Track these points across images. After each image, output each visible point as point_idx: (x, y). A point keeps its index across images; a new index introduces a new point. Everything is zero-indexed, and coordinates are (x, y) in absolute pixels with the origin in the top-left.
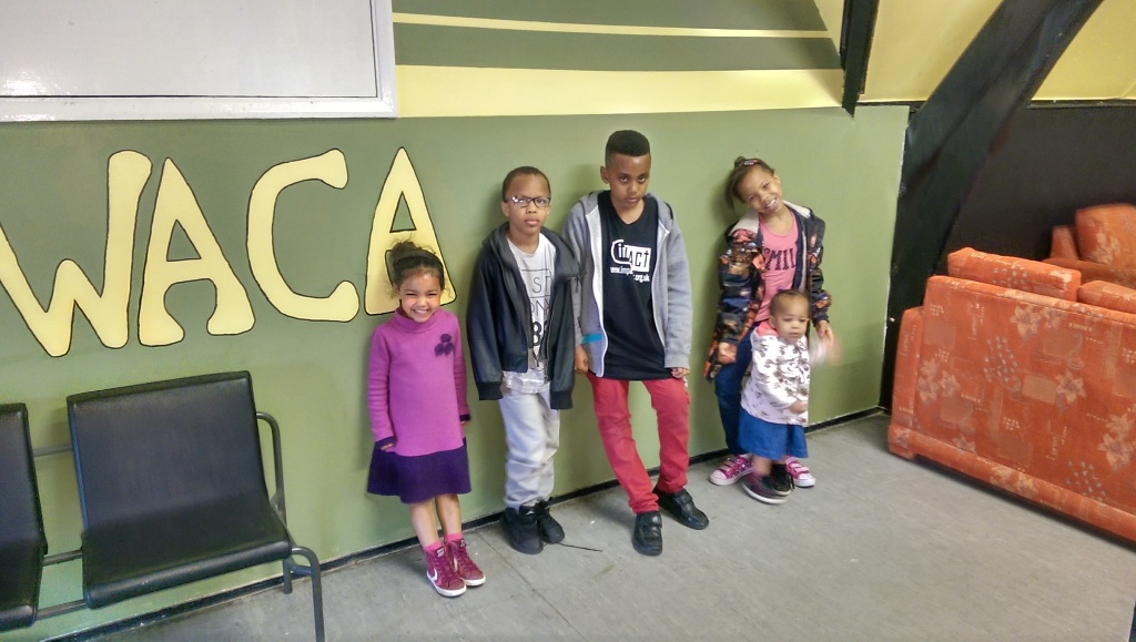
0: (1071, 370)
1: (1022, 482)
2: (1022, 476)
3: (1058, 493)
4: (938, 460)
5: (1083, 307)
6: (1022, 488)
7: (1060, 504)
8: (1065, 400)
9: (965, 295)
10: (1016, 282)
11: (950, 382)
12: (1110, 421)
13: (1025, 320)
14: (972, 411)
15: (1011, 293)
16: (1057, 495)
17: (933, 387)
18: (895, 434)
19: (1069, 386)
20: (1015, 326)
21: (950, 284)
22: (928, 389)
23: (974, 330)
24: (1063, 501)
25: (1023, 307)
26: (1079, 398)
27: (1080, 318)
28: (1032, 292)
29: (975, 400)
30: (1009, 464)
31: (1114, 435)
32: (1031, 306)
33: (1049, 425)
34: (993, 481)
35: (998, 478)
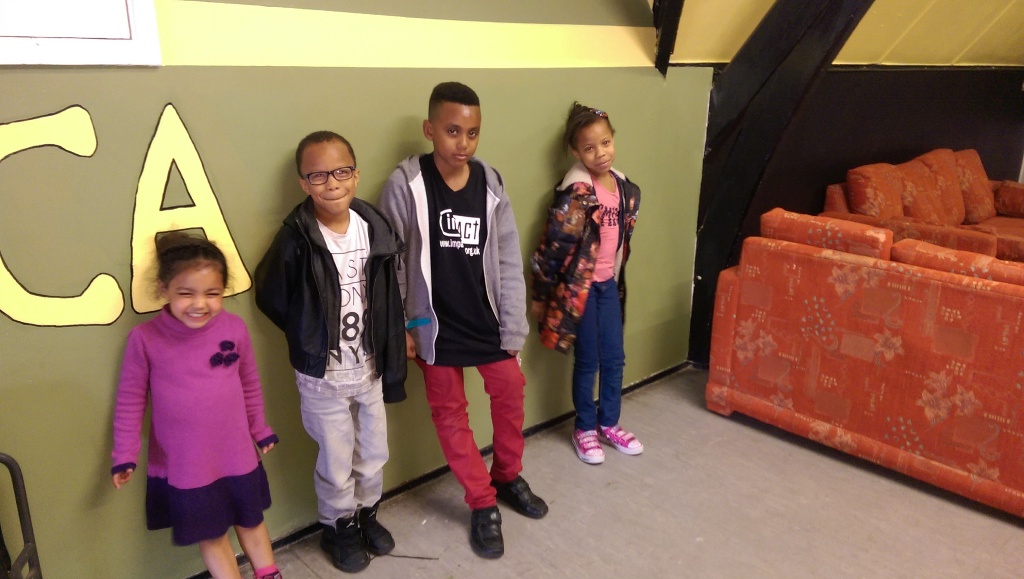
0: (889, 329)
1: (841, 437)
2: (840, 431)
3: (876, 448)
4: (757, 417)
5: (901, 267)
6: (841, 443)
7: (878, 458)
8: (883, 357)
9: (781, 256)
10: (830, 242)
11: (767, 340)
12: (928, 377)
13: (843, 280)
14: (789, 370)
15: (828, 253)
16: (876, 450)
17: (751, 347)
18: (713, 393)
19: (887, 344)
20: (832, 287)
21: (766, 246)
22: (744, 349)
23: (791, 290)
24: (882, 455)
25: (841, 267)
26: (897, 356)
27: (898, 278)
28: (847, 251)
29: (792, 358)
30: (827, 420)
31: (932, 391)
32: (849, 266)
33: (867, 381)
34: (811, 436)
35: (817, 433)
